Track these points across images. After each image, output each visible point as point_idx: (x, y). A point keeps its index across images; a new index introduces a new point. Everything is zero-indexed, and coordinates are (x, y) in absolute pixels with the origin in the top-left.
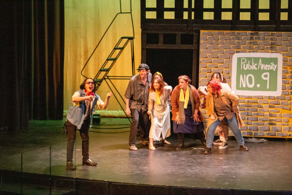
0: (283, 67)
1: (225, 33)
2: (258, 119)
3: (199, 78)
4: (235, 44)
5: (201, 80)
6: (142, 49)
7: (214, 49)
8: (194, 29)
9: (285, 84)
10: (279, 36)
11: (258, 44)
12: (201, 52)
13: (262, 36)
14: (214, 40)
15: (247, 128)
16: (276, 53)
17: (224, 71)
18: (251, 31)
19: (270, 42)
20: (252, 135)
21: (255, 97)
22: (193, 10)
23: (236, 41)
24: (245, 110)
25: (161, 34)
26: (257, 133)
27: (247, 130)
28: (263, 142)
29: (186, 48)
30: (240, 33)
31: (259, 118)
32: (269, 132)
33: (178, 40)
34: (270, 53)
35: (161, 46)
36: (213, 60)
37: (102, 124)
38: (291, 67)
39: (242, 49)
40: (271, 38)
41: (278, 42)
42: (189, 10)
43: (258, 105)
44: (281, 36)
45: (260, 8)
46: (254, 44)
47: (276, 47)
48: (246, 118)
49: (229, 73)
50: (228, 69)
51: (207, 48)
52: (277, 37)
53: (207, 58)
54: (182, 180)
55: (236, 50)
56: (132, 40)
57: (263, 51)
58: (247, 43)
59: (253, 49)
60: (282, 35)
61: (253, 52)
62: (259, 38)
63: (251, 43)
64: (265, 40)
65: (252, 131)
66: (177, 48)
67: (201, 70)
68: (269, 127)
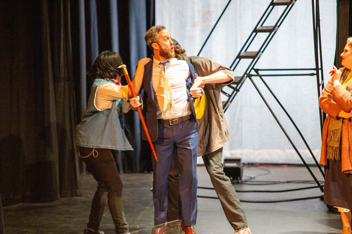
37: (246, 181)
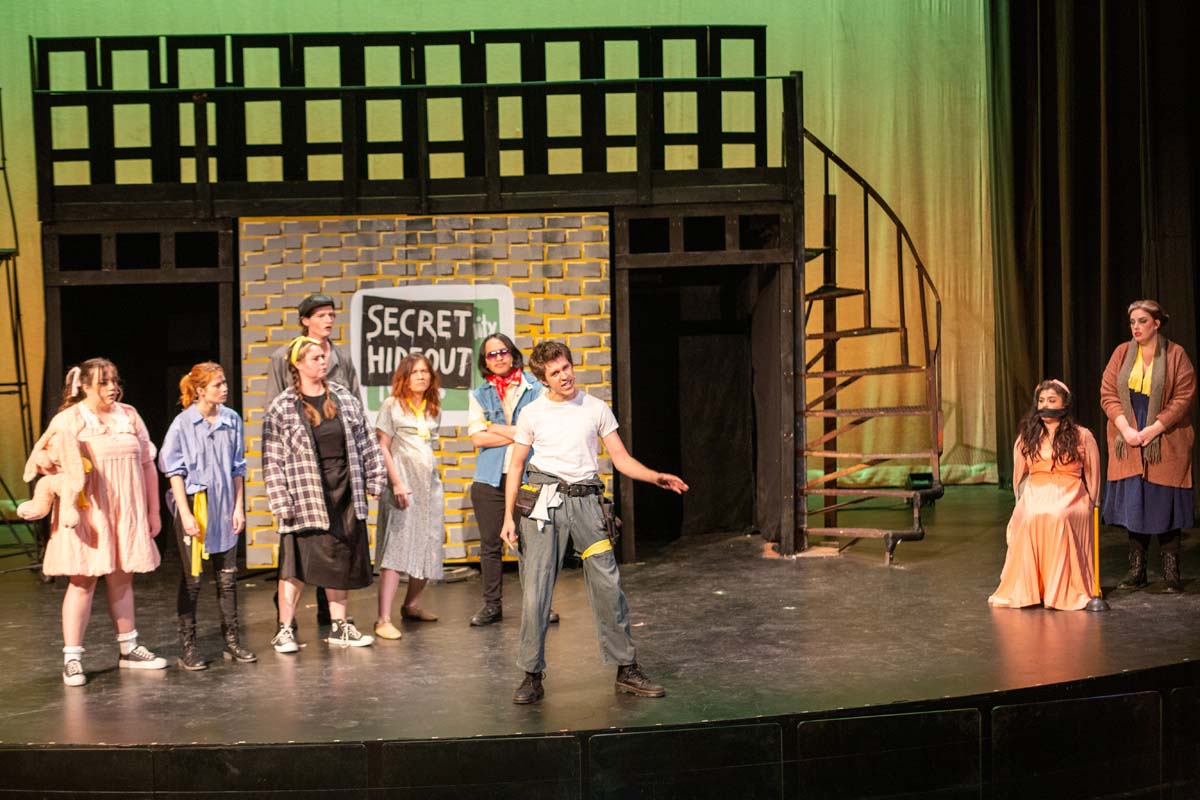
0: (516, 327)
1: (321, 226)
3: (244, 377)
4: (356, 261)
5: (249, 385)
6: (47, 288)
7: (289, 279)
8: (218, 216)
10: (499, 227)
11: (431, 257)
12: (246, 289)
13: (445, 231)
14: (288, 249)
16: (492, 282)
18: (409, 214)
19: (468, 249)
22: (213, 151)
23: (360, 249)
25: (108, 232)
28: (465, 580)
29: (193, 280)
30: (371, 222)
33: (168, 252)
34: (474, 286)
35: (110, 275)
36: (288, 315)
38: (539, 327)
39: (381, 276)
40: (472, 235)
41: (497, 248)
42: (200, 152)
43: (442, 459)
44: (506, 229)
45: (433, 137)
46: (420, 255)
47: (491, 265)
51: (265, 276)
52: (494, 232)
53: (266, 308)
54: (203, 722)
55: (360, 280)
56: (11, 263)
57: (450, 278)
58: (396, 256)
59: (416, 275)
60: (509, 223)
61: (419, 283)
62: (434, 238)
63: (409, 255)
64: (454, 242)
66: (164, 281)
67: (250, 351)
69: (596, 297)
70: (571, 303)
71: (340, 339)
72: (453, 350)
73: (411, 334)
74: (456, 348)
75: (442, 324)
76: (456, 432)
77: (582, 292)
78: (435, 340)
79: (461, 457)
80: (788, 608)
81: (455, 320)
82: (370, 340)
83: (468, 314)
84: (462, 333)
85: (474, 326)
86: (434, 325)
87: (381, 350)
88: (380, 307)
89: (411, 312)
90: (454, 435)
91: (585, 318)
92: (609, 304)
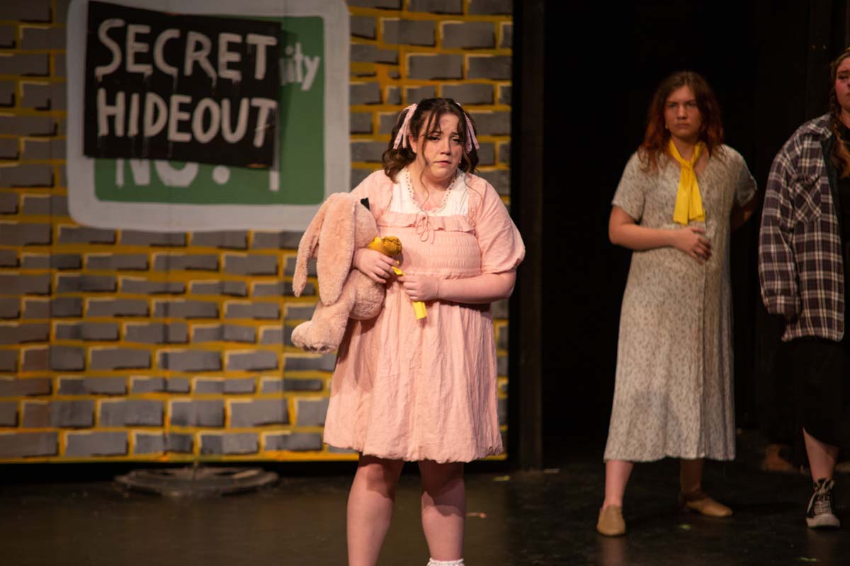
0: (352, 67)
2: (221, 362)
9: (369, 162)
15: (163, 414)
17: (21, 93)
20: (191, 451)
21: (202, 237)
24: (148, 315)
26: (218, 440)
27: (162, 425)
28: (253, 491)
31: (230, 352)
32: (287, 432)
38: (394, 68)
43: (222, 284)
48: (157, 359)
49: (49, 102)
50: (43, 83)
65: (189, 430)
68: (285, 402)
69: (489, 18)
70: (446, 27)
71: (48, 75)
72: (245, 104)
73: (172, 71)
74: (250, 98)
75: (226, 57)
76: (247, 240)
77: (466, 10)
78: (214, 84)
79: (253, 283)
80: (806, 559)
81: (249, 51)
82: (100, 79)
83: (272, 41)
84: (260, 72)
85: (282, 61)
86: (213, 58)
87: (120, 97)
88: (119, 23)
89: (171, 34)
90: (242, 244)
91: (468, 55)
92: (510, 31)
